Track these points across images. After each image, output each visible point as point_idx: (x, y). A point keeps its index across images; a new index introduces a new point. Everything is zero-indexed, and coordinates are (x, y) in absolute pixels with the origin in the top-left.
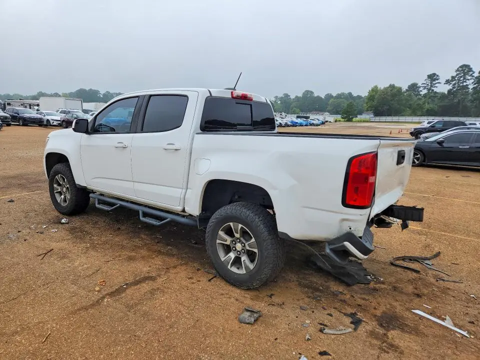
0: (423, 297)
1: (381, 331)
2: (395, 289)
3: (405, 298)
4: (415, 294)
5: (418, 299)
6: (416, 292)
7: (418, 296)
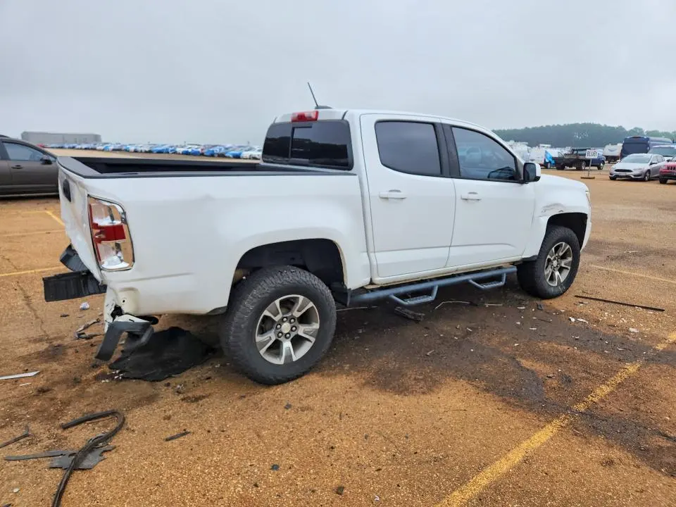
0: (35, 393)
1: (55, 343)
2: (77, 381)
3: (56, 378)
4: (48, 390)
5: (40, 386)
6: (49, 395)
7: (42, 391)
